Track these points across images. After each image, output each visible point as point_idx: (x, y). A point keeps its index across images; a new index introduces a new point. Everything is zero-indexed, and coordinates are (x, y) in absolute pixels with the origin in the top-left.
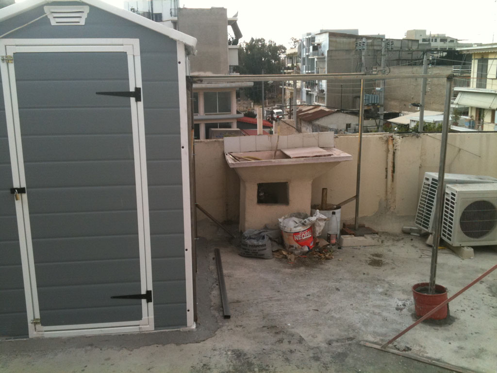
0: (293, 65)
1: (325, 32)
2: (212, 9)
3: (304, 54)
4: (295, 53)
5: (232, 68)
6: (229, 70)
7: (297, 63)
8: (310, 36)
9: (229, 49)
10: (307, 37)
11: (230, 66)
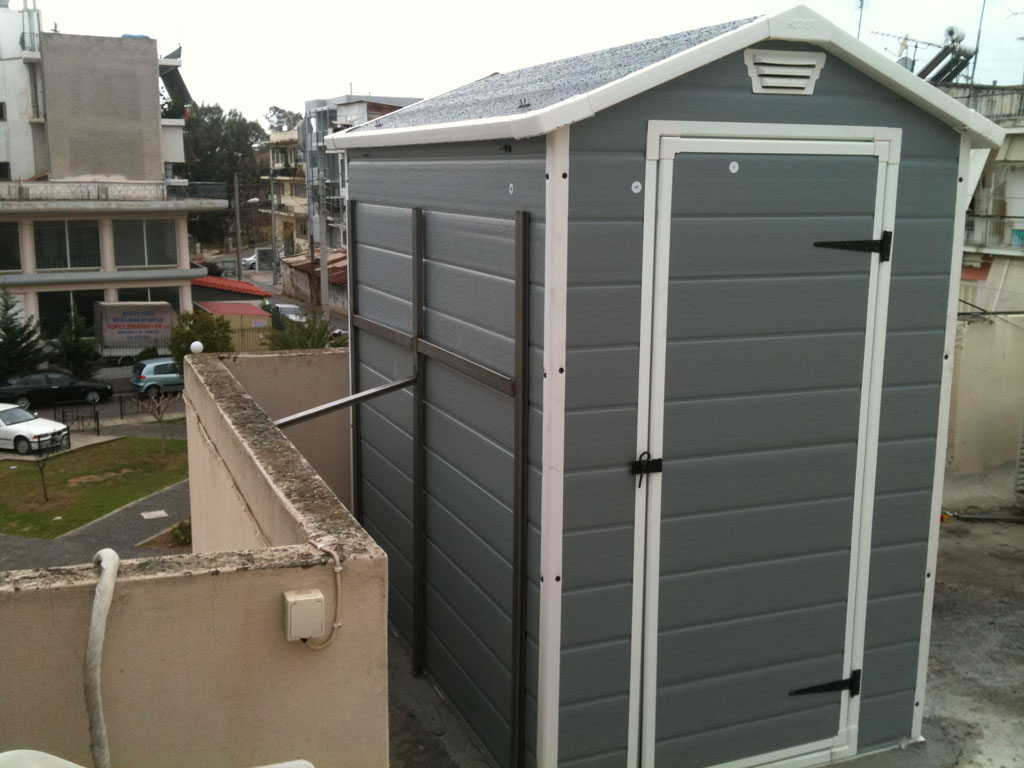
0: (287, 165)
1: (360, 102)
2: (125, 37)
3: (314, 144)
4: (291, 142)
5: (170, 167)
6: (163, 171)
7: (297, 161)
8: (325, 108)
9: (163, 126)
10: (319, 109)
11: (166, 164)
